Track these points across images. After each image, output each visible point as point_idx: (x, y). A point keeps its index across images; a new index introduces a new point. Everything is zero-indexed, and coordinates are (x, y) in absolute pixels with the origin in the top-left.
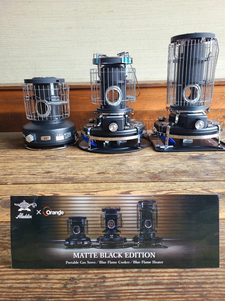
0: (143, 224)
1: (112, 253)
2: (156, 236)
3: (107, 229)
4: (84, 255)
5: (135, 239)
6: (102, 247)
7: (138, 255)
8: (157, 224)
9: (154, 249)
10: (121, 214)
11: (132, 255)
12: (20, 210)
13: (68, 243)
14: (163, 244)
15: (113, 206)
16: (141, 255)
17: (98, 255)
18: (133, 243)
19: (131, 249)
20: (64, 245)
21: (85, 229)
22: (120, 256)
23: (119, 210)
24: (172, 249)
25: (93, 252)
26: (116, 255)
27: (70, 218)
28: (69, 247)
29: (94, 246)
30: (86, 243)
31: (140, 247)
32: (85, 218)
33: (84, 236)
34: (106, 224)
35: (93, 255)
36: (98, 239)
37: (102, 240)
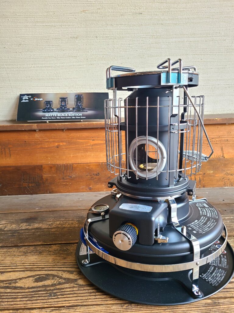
0: (77, 103)
1: (63, 114)
2: (83, 107)
3: (61, 105)
4: (51, 115)
5: (74, 109)
6: (59, 112)
7: (74, 115)
8: (83, 103)
9: (82, 112)
10: (68, 100)
11: (72, 115)
12: (23, 99)
13: (43, 110)
14: (86, 110)
15: (65, 97)
16: (76, 115)
17: (57, 115)
18: (73, 110)
19: (71, 112)
20: (41, 111)
21: (52, 105)
22: (66, 115)
23: (67, 98)
24: (90, 112)
25: (55, 114)
26: (65, 115)
27: (45, 101)
28: (44, 112)
29: (55, 112)
30: (52, 110)
31: (76, 111)
32: (52, 101)
33: (51, 108)
34: (61, 103)
35: (54, 115)
36: (57, 109)
37: (59, 109)
